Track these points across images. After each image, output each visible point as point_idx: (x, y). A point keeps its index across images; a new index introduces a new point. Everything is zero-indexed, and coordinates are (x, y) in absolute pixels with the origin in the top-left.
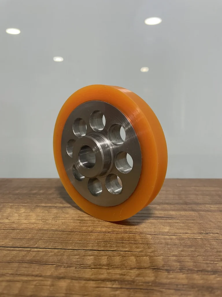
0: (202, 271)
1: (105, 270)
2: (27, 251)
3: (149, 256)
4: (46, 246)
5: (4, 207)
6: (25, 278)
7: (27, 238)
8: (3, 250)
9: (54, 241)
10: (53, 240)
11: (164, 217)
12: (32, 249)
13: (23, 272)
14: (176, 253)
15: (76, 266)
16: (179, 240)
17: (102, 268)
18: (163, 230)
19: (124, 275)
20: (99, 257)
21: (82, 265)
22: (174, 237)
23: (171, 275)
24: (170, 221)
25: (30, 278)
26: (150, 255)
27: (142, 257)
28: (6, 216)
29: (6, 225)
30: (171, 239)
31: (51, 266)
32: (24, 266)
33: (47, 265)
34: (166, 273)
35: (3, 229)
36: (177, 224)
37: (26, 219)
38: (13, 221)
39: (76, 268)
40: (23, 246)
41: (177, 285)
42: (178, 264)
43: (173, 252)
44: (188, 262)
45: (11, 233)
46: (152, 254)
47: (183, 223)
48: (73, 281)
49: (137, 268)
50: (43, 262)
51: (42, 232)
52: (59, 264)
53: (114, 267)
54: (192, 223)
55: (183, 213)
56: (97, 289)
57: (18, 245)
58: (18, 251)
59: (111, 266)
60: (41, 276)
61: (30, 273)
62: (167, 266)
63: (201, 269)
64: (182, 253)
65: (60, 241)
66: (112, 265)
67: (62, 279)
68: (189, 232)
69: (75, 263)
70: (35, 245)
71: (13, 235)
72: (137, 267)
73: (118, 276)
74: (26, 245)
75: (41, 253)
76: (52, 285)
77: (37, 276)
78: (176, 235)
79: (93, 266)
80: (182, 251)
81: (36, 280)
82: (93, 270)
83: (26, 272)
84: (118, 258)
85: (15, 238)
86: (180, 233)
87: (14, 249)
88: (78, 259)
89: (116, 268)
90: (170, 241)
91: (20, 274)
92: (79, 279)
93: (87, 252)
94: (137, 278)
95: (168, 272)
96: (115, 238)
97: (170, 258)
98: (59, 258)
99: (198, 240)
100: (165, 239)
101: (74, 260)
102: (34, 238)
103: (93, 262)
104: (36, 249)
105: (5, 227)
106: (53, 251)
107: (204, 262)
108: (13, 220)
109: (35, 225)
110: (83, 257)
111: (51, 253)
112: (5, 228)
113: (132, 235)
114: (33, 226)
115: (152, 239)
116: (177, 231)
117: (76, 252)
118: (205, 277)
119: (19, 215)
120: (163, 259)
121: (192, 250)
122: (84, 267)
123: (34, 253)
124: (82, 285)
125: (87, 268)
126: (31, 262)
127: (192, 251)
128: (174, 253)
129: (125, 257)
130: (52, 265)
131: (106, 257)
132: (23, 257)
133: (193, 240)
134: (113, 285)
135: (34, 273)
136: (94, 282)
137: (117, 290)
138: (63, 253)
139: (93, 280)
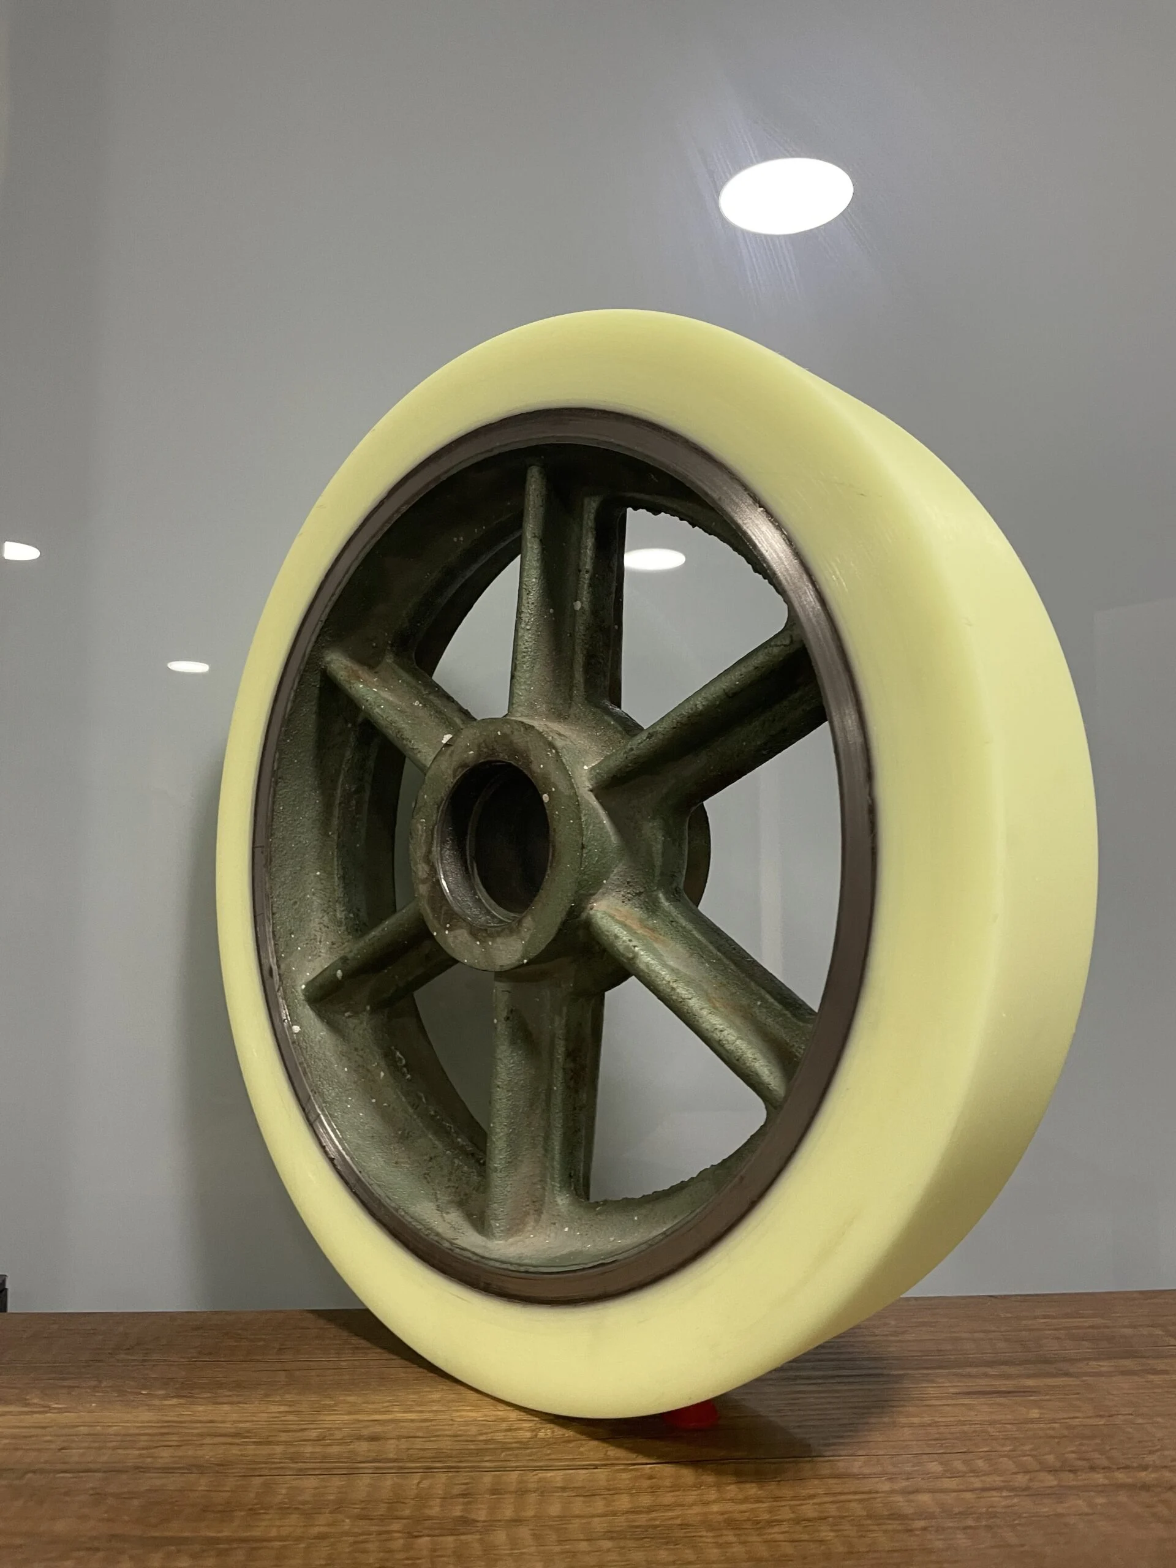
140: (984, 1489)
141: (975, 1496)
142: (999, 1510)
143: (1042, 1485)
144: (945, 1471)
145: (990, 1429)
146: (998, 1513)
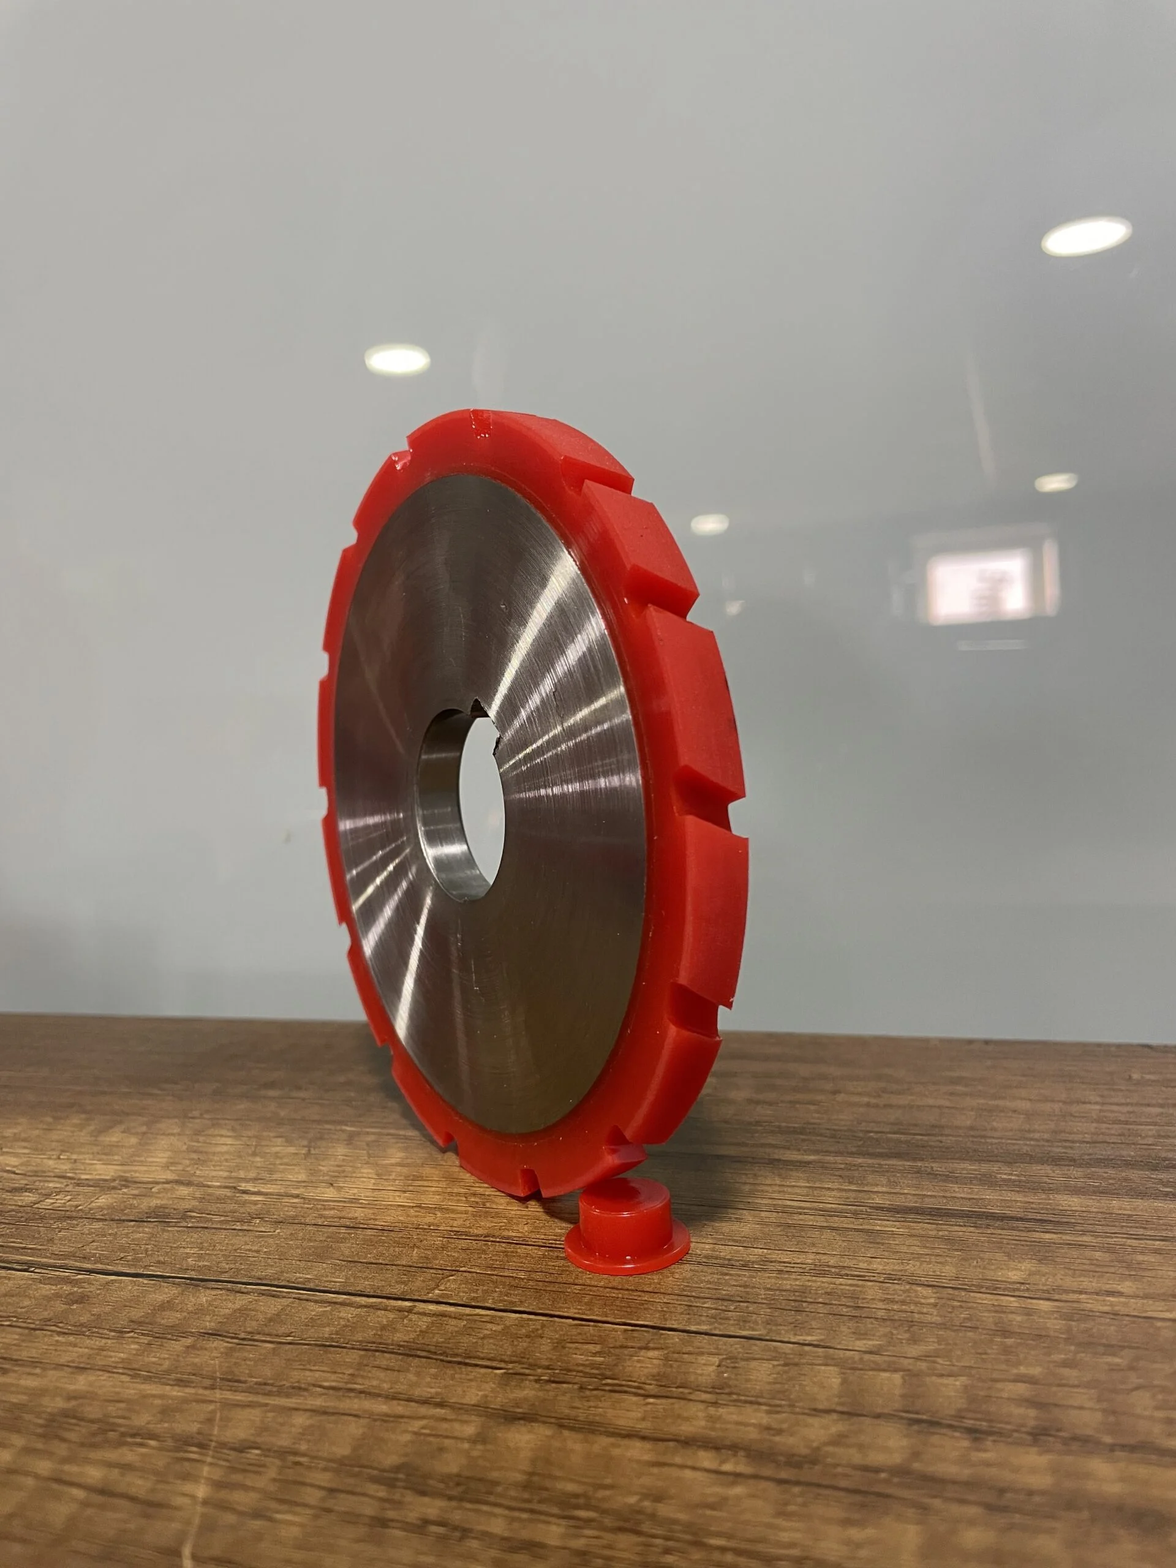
0: (1132, 1448)
1: (701, 1406)
2: (400, 1310)
3: (904, 1370)
4: (473, 1299)
5: (321, 1138)
6: (382, 1407)
7: (404, 1263)
8: (307, 1300)
9: (507, 1281)
10: (503, 1278)
11: (1021, 1219)
12: (417, 1304)
13: (375, 1383)
14: (1036, 1371)
15: (585, 1380)
16: (1068, 1317)
17: (692, 1397)
18: (999, 1275)
19: (780, 1432)
20: (686, 1356)
21: (609, 1381)
22: (1045, 1305)
23: (985, 1451)
24: (1048, 1236)
25: (399, 1408)
26: (910, 1367)
27: (871, 1373)
28: (328, 1175)
29: (325, 1209)
30: (1028, 1312)
31: (483, 1371)
32: (384, 1363)
33: (470, 1368)
34: (966, 1443)
35: (313, 1222)
36: (1075, 1253)
37: (405, 1192)
38: (354, 1194)
39: (582, 1388)
40: (387, 1291)
41: (1002, 1491)
42: (1032, 1413)
43: (1018, 1363)
44: (1081, 1408)
45: (343, 1240)
46: (923, 1366)
47: (1110, 1250)
48: (566, 1433)
49: (842, 1413)
50: (457, 1355)
51: (463, 1244)
52: (518, 1368)
53: (743, 1398)
54: (1157, 1251)
55: (1120, 1205)
56: (655, 1470)
57: (364, 1285)
58: (365, 1306)
59: (730, 1394)
60: (441, 1405)
61: (400, 1388)
62: (979, 1416)
63: (1132, 1441)
64: (1066, 1372)
65: (531, 1283)
66: (735, 1391)
67: (522, 1422)
68: (1127, 1287)
69: (581, 1368)
70: (434, 1289)
71: (346, 1249)
72: (839, 1408)
73: (753, 1434)
74: (398, 1290)
75: (453, 1322)
76: (480, 1439)
77: (425, 1402)
78: (1057, 1297)
79: (652, 1388)
80: (1065, 1364)
81: (423, 1418)
82: (651, 1400)
83: (386, 1386)
84: (767, 1365)
85: (356, 1259)
86: (1081, 1293)
87: (348, 1301)
88: (595, 1354)
89: (751, 1403)
90: (1019, 1318)
91: (361, 1392)
92: (590, 1428)
93: (635, 1334)
94: (830, 1449)
95: (976, 1440)
96: (769, 1289)
97: (999, 1385)
98: (523, 1344)
99: (1159, 1324)
100: (1000, 1310)
101: (580, 1358)
102: (430, 1265)
103: (655, 1371)
104: (432, 1307)
105: (321, 1216)
106: (501, 1317)
107: (1160, 1414)
108: (356, 1191)
109: (439, 1214)
110: (617, 1351)
111: (489, 1326)
112: (320, 1222)
113: (850, 1282)
114: (429, 1219)
115: (935, 1305)
116: (1069, 1282)
117: (590, 1329)
118: (1142, 1471)
119: (378, 1175)
120: (966, 1387)
121: (1118, 1365)
122: (617, 1388)
123: (425, 1319)
124: (596, 1448)
125: (626, 1392)
126: (409, 1352)
127: (1113, 1369)
128: (1022, 1370)
129: (796, 1365)
130: (490, 1370)
131: (716, 1360)
132: (379, 1333)
133: (1134, 1322)
134: (723, 1462)
135: (417, 1392)
136: (648, 1445)
137: (733, 1484)
138: (538, 1330)
139: (644, 1438)
140: (687, 1442)
141: (646, 1457)
142: (664, 1510)
143: (857, 1458)
144: (658, 1377)
145: (872, 1291)
146: (653, 1516)
